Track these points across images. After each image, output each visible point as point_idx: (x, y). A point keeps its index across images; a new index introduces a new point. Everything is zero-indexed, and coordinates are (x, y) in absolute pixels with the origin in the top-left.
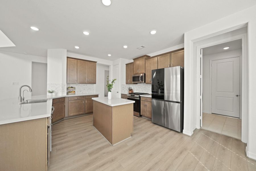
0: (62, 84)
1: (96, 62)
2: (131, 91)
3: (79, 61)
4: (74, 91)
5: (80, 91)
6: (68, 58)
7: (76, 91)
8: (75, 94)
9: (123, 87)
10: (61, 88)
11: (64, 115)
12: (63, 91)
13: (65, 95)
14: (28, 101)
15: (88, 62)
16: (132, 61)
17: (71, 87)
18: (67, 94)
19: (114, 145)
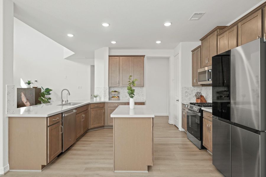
0: (104, 87)
1: (144, 56)
2: (199, 100)
3: (121, 58)
4: (118, 96)
5: (126, 97)
6: (110, 57)
7: (120, 96)
8: (119, 100)
9: (186, 92)
10: (103, 93)
11: (104, 123)
12: (105, 96)
13: (107, 100)
14: (71, 104)
15: (133, 57)
16: (199, 43)
17: (114, 91)
18: (109, 99)
19: (115, 171)
